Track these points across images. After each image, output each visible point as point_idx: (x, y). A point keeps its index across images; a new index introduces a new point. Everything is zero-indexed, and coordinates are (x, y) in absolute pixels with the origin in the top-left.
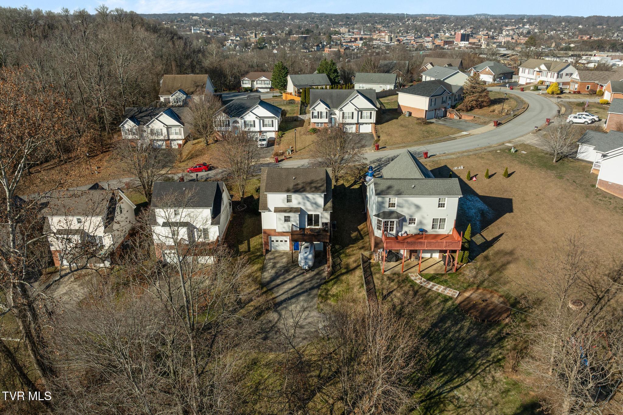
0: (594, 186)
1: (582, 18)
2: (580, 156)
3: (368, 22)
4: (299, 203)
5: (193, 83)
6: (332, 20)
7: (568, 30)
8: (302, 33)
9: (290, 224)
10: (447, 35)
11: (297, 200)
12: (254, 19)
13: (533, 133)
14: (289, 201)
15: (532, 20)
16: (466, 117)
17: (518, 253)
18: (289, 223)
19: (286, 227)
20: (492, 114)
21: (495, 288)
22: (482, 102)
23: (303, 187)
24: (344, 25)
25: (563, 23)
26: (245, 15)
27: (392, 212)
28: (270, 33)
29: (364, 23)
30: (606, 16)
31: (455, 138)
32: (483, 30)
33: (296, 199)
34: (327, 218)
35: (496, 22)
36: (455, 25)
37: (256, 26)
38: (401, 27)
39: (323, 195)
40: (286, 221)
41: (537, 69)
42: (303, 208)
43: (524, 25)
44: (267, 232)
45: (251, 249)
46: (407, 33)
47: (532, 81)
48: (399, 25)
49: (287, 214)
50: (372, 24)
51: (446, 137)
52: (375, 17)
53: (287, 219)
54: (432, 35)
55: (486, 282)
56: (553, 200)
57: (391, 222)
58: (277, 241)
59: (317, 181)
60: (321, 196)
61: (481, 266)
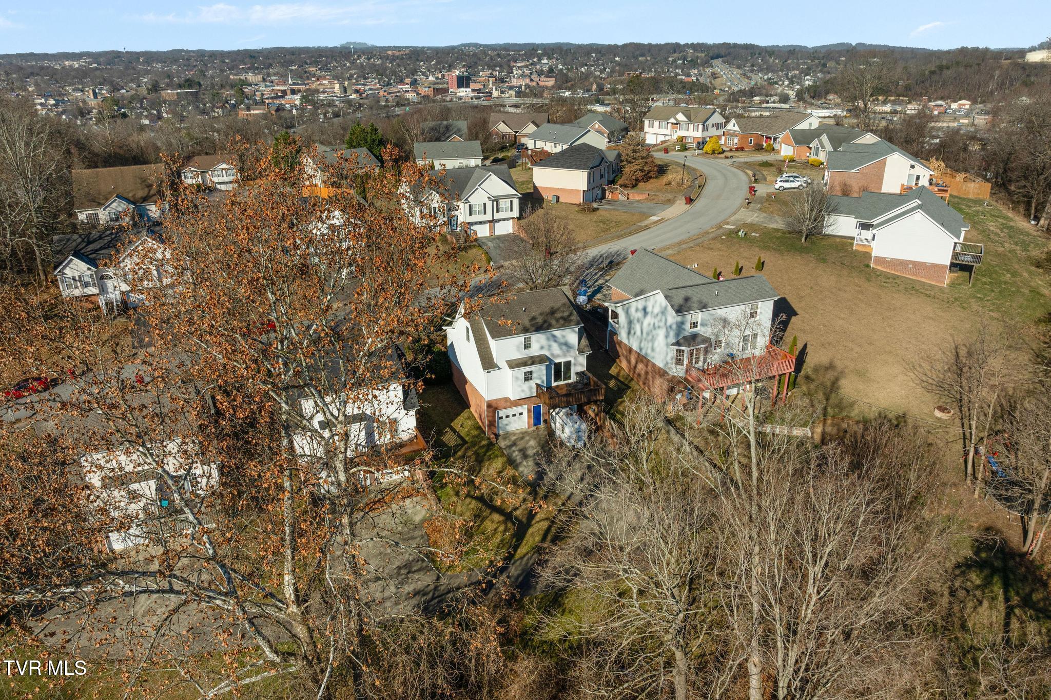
0: (868, 266)
1: (616, 46)
2: (827, 231)
3: (292, 63)
4: (542, 348)
5: (139, 181)
6: (224, 62)
7: (603, 65)
8: (180, 87)
9: (532, 384)
10: (431, 78)
11: (539, 343)
12: (67, 63)
13: (745, 208)
14: (527, 346)
15: (551, 50)
16: (636, 196)
17: (839, 364)
18: (531, 382)
19: (528, 390)
20: (669, 187)
21: (844, 414)
22: (649, 172)
23: (545, 322)
24: (249, 69)
25: (594, 55)
26: (46, 56)
27: (694, 337)
28: (115, 88)
29: (286, 64)
30: (646, 43)
31: (647, 228)
32: (483, 69)
33: (538, 341)
34: (581, 365)
35: (499, 55)
36: (437, 64)
37: (81, 76)
38: (349, 68)
39: (577, 329)
40: (526, 379)
41: (672, 120)
42: (547, 354)
43: (540, 60)
44: (494, 405)
45: (467, 439)
46: (365, 78)
47: (667, 138)
48: (345, 65)
49: (527, 369)
50: (300, 66)
51: (633, 228)
52: (300, 55)
53: (528, 377)
54: (408, 80)
55: (829, 409)
56: (834, 291)
57: (697, 350)
58: (507, 417)
59: (559, 309)
60: (574, 331)
61: (809, 390)
